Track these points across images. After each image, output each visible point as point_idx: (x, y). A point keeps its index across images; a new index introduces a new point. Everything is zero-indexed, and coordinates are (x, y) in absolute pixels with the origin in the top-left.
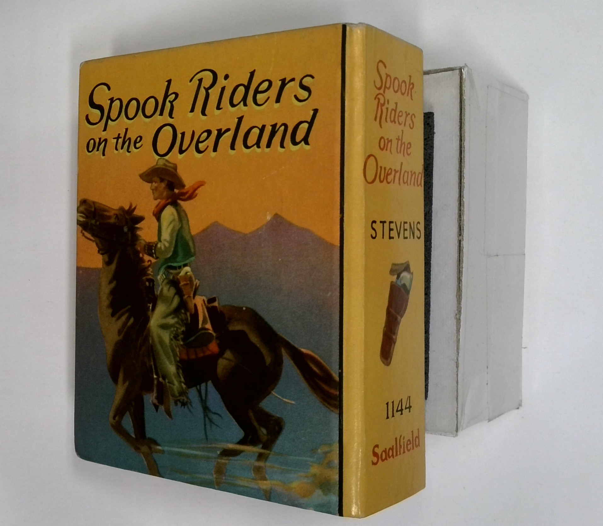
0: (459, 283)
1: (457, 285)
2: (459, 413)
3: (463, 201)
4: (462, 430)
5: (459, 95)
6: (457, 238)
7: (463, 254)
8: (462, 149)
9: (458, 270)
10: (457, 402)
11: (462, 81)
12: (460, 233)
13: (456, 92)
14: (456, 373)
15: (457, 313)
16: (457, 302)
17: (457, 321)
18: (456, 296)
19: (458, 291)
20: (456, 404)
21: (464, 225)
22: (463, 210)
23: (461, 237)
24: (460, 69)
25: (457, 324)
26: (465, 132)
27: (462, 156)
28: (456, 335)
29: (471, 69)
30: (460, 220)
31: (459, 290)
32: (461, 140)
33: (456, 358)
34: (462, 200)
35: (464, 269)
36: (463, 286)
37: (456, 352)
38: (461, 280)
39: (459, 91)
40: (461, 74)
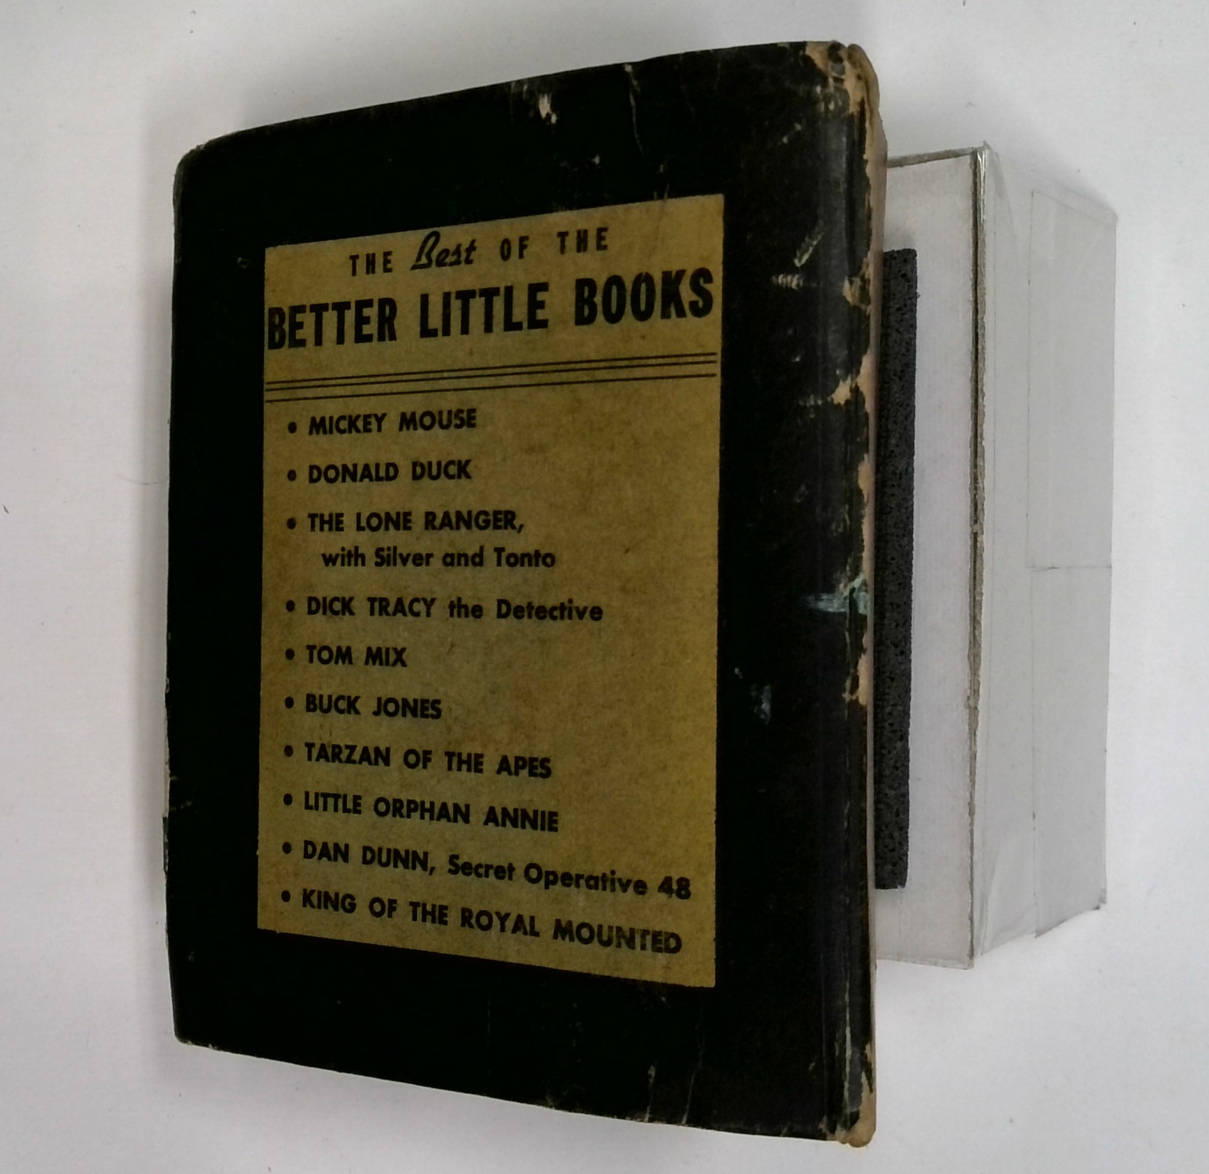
0: (974, 628)
1: (970, 633)
2: (976, 916)
3: (983, 447)
4: (981, 954)
5: (972, 212)
6: (970, 529)
7: (982, 564)
8: (979, 330)
9: (972, 599)
10: (972, 893)
11: (978, 180)
12: (975, 519)
13: (965, 205)
14: (969, 828)
15: (971, 693)
16: (971, 670)
17: (970, 712)
18: (968, 658)
19: (972, 645)
20: (970, 895)
21: (984, 499)
22: (980, 466)
23: (977, 527)
24: (974, 154)
25: (970, 718)
26: (985, 294)
27: (980, 347)
28: (969, 743)
29: (997, 155)
30: (976, 488)
31: (974, 645)
32: (976, 311)
33: (968, 795)
34: (978, 445)
35: (984, 597)
36: (983, 635)
37: (968, 780)
38: (979, 623)
39: (970, 203)
40: (975, 164)
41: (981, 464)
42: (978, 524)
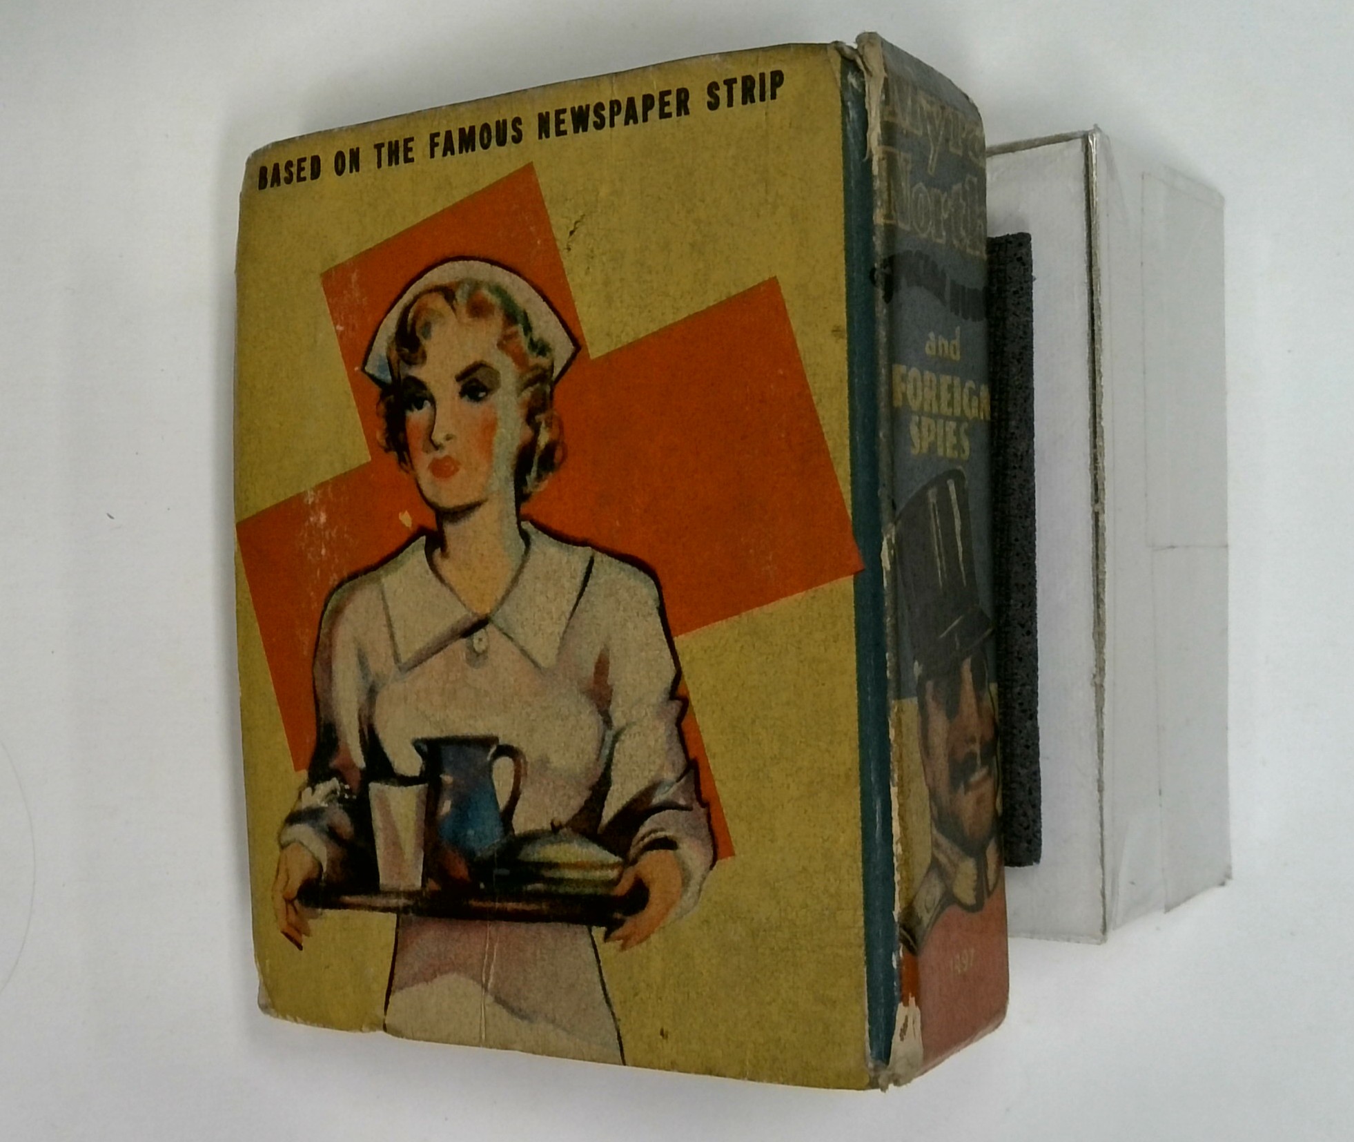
0: (1098, 607)
1: (1094, 612)
2: (1108, 893)
3: (1102, 427)
4: (1114, 929)
5: (1084, 194)
6: (1091, 509)
7: (1104, 543)
8: (1094, 311)
9: (1095, 578)
10: (1103, 867)
11: (1090, 163)
12: (1096, 498)
13: (1078, 187)
14: (1099, 805)
15: (1097, 671)
16: (1096, 648)
17: (1096, 690)
18: (1093, 636)
19: (1097, 624)
20: (1101, 871)
21: (1104, 479)
22: (1100, 446)
23: (1098, 507)
24: (1085, 137)
25: (1096, 696)
26: (1100, 275)
27: (1096, 328)
28: (1096, 720)
29: (1108, 138)
30: (1096, 468)
32: (1091, 293)
33: (1097, 772)
34: (1097, 425)
35: (1107, 576)
36: (1107, 614)
37: (1097, 757)
38: (1102, 601)
39: (1083, 185)
40: (1087, 149)
41: (1101, 444)
42: (1099, 503)
